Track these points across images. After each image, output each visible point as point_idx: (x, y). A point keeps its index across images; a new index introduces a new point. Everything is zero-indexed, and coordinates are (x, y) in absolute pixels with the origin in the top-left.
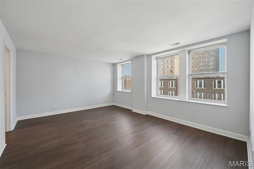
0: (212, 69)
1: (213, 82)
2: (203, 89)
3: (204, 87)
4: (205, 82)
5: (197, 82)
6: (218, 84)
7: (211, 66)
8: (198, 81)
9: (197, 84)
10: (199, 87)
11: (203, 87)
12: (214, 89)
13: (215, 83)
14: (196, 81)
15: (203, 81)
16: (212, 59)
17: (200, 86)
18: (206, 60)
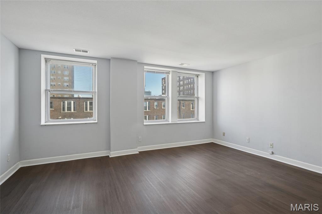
0: (67, 86)
1: (85, 103)
2: (73, 112)
3: (74, 110)
4: (75, 104)
5: (64, 102)
6: (90, 105)
7: (66, 82)
8: (66, 102)
9: (64, 105)
10: (67, 110)
11: (72, 111)
12: (86, 111)
13: (86, 105)
14: (62, 101)
15: (72, 102)
16: (66, 73)
17: (69, 109)
18: (59, 72)
